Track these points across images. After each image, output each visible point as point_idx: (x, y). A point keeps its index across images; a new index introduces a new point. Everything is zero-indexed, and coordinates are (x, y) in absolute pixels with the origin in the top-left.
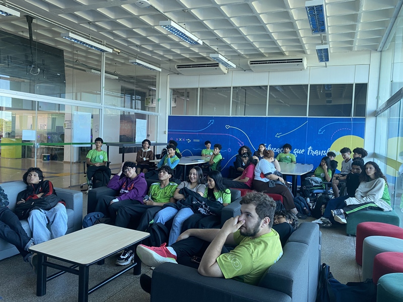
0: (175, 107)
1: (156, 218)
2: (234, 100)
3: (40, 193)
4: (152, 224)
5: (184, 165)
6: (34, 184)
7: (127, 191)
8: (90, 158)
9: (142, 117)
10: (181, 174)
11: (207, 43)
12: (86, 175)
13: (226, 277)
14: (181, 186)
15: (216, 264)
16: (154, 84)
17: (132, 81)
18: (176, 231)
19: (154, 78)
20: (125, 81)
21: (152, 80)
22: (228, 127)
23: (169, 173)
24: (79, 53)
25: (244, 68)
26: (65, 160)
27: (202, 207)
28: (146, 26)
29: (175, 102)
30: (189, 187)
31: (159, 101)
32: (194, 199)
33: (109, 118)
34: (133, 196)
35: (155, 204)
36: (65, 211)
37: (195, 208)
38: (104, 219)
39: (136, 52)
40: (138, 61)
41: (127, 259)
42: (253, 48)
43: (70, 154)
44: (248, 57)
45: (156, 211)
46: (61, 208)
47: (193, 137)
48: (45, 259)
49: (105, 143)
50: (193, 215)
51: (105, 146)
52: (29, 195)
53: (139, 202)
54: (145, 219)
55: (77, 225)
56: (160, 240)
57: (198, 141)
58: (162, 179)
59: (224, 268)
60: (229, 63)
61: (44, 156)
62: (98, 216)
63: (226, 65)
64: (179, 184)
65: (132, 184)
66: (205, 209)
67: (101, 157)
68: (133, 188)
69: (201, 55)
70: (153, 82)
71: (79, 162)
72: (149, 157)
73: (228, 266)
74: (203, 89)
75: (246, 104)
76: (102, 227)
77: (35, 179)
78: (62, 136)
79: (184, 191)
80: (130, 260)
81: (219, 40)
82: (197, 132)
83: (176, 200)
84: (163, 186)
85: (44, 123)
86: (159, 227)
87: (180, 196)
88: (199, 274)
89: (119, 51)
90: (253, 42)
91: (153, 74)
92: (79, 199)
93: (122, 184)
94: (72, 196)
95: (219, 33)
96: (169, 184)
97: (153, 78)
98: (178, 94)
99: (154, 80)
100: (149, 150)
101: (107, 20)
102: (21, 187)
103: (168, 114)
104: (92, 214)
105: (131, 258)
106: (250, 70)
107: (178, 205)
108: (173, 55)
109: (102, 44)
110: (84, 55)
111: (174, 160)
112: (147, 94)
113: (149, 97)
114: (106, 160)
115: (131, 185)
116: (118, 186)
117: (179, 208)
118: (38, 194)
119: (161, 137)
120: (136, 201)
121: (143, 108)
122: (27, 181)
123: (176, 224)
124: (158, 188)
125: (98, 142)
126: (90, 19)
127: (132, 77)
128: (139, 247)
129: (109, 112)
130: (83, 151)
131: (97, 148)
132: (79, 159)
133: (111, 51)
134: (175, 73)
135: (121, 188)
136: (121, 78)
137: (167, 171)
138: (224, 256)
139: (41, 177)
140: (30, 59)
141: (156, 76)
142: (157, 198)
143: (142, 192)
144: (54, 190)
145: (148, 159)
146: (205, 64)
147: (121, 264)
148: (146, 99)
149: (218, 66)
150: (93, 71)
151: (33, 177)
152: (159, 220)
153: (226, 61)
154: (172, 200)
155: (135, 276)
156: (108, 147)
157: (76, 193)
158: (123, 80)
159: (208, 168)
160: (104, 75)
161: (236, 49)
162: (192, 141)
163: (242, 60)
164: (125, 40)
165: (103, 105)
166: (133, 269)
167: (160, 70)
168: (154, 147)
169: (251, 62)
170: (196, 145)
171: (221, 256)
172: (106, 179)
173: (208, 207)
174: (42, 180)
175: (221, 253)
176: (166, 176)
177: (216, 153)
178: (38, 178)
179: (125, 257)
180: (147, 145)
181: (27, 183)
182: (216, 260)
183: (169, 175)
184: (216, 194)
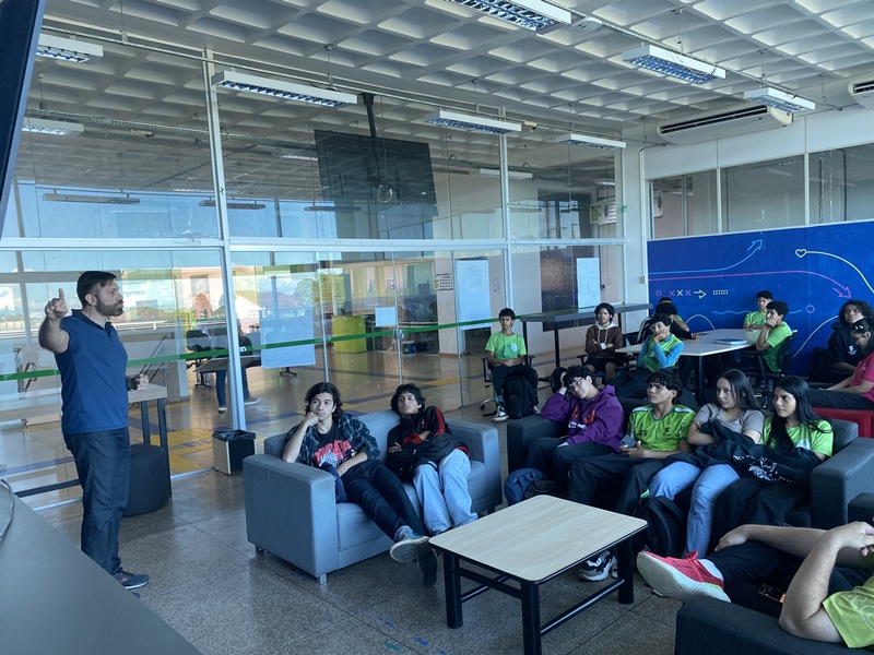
0: (660, 217)
1: (654, 485)
2: (813, 179)
3: (424, 431)
4: (646, 500)
5: (698, 357)
6: (411, 415)
7: (583, 426)
8: (493, 350)
9: (587, 252)
10: (697, 380)
11: (734, 68)
13: (849, 646)
14: (703, 417)
15: (822, 613)
16: (610, 175)
17: (558, 176)
18: (703, 516)
19: (609, 161)
20: (546, 179)
21: (604, 167)
22: (801, 253)
23: (669, 388)
24: (454, 139)
25: (839, 104)
26: (441, 351)
27: (758, 464)
28: (588, 62)
29: (660, 207)
30: (723, 417)
31: (623, 211)
33: (521, 260)
34: (597, 436)
35: (647, 454)
37: (741, 468)
38: (544, 483)
39: (569, 116)
40: (574, 137)
41: (600, 569)
42: (860, 52)
44: (846, 75)
45: (653, 471)
47: (709, 286)
49: (518, 317)
50: (737, 481)
51: (518, 324)
52: (406, 435)
53: (611, 450)
54: (632, 488)
55: (491, 499)
56: (669, 533)
57: (726, 292)
58: (655, 402)
59: (843, 625)
60: (798, 101)
61: (405, 346)
62: (532, 476)
63: (786, 107)
64: (697, 411)
65: (591, 411)
66: (765, 469)
67: (515, 349)
68: (596, 419)
69: (719, 94)
70: (606, 170)
71: (467, 354)
72: (613, 342)
73: (852, 621)
74: (725, 170)
75: (848, 184)
76: (544, 504)
77: (411, 406)
78: (434, 306)
80: (606, 569)
81: (764, 52)
82: (719, 273)
83: (693, 447)
84: (659, 414)
86: (662, 504)
87: (702, 439)
88: (784, 631)
89: (535, 125)
90: (860, 39)
91: (606, 154)
92: (493, 441)
93: (571, 411)
94: (481, 436)
95: (765, 39)
96: (673, 411)
97: (607, 163)
98: (665, 188)
99: (609, 166)
100: (613, 325)
101: (509, 68)
102: (391, 422)
103: (646, 238)
104: (520, 473)
105: (608, 566)
106: (855, 105)
107: (702, 459)
108: (651, 107)
109: (498, 119)
110: (463, 141)
112: (594, 196)
113: (600, 203)
114: (523, 352)
115: (590, 413)
116: (561, 415)
117: (702, 465)
118: (420, 433)
119: (635, 291)
120: (604, 448)
121: (587, 231)
122: (400, 410)
123: (700, 502)
124: (649, 418)
125: (506, 318)
126: (474, 74)
127: (559, 169)
128: (643, 557)
129: (521, 250)
130: (477, 338)
131: (504, 330)
132: (468, 346)
133: (517, 127)
134: (656, 145)
135: (568, 418)
136: (539, 175)
137: (663, 385)
138: (839, 597)
139: (420, 400)
141: (613, 158)
142: (649, 441)
143: (614, 428)
144: (446, 425)
145: (611, 345)
146: (732, 113)
147: (590, 578)
148: (593, 207)
149: (766, 111)
150: (482, 170)
151: (407, 401)
152: (660, 490)
153: (788, 98)
154: (684, 447)
155: (622, 606)
156: (525, 324)
157: (486, 429)
158: (540, 178)
159: (756, 359)
160: (507, 174)
161: (813, 62)
162: (709, 294)
163: (829, 86)
164: (546, 98)
165: (509, 241)
166: (616, 593)
167: (623, 145)
168: (619, 315)
169: (858, 85)
170: (720, 302)
171: (833, 597)
172: (529, 392)
173: (775, 464)
174: (423, 406)
175: (830, 593)
176: (663, 395)
177: (773, 323)
178: (415, 402)
179: (595, 565)
180: (606, 315)
181: (399, 413)
182: (822, 606)
183: (671, 392)
184: (794, 432)
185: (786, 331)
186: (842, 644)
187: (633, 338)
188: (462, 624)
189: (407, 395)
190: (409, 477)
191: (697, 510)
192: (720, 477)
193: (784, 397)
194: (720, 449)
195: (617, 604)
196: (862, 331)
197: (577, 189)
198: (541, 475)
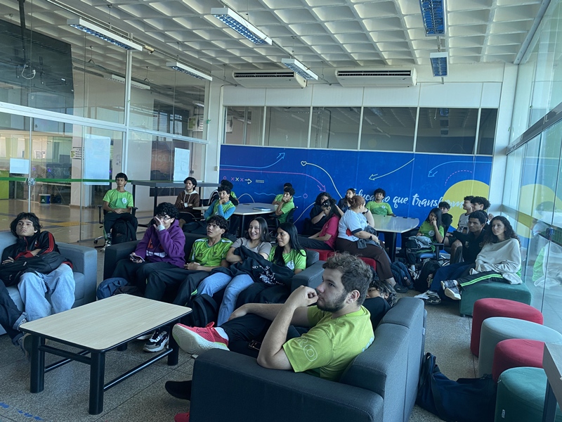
0: (231, 133)
1: (201, 287)
2: (313, 126)
3: (35, 249)
4: (195, 296)
5: (242, 216)
6: (26, 237)
8: (108, 201)
9: (184, 145)
10: (237, 227)
11: (278, 42)
12: (102, 225)
13: (296, 371)
14: (237, 244)
15: (282, 351)
16: (201, 99)
17: (169, 93)
18: (229, 306)
19: (202, 89)
20: (160, 93)
21: (198, 93)
22: (304, 164)
23: (221, 227)
24: (93, 49)
25: (329, 81)
26: (72, 204)
27: (265, 274)
28: (192, 15)
29: (231, 126)
30: (248, 246)
31: (207, 123)
32: (255, 262)
33: (136, 146)
36: (72, 276)
37: (255, 275)
38: (128, 288)
39: (177, 51)
40: (179, 65)
41: (159, 344)
42: (342, 53)
43: (80, 196)
44: (335, 66)
45: (201, 278)
46: (66, 272)
47: (254, 176)
48: (43, 341)
49: (130, 181)
50: (252, 284)
51: (129, 186)
52: (19, 251)
55: (88, 295)
56: (206, 317)
57: (262, 182)
58: (211, 236)
59: (293, 359)
60: (309, 72)
61: (42, 197)
62: (119, 283)
63: (304, 74)
64: (234, 242)
66: (269, 277)
67: (125, 201)
69: (269, 60)
70: (200, 95)
71: (92, 207)
72: (193, 203)
73: (298, 355)
74: (270, 109)
75: (331, 133)
76: (125, 299)
77: (28, 229)
79: (241, 251)
80: (163, 344)
81: (295, 38)
82: (261, 170)
83: (230, 263)
84: (212, 244)
85: (42, 150)
86: (205, 300)
87: (235, 258)
88: (259, 365)
89: (153, 50)
90: (343, 44)
91: (200, 83)
92: (93, 260)
94: (83, 254)
95: (296, 30)
96: (221, 242)
97: (200, 91)
98: (235, 113)
99: (202, 93)
100: (195, 192)
101: (136, 3)
102: (8, 241)
103: (220, 142)
104: (110, 280)
105: (164, 342)
106: (338, 84)
107: (232, 271)
108: (230, 58)
109: (127, 38)
110: (101, 52)
111: (227, 208)
112: (192, 112)
113: (194, 117)
114: (131, 205)
117: (233, 275)
118: (32, 250)
119: (211, 175)
121: (185, 133)
122: (17, 232)
123: (228, 297)
124: (205, 246)
125: (120, 179)
127: (170, 88)
128: (177, 328)
129: (136, 137)
130: (98, 192)
131: (119, 188)
132: (93, 202)
133: (140, 48)
134: (232, 84)
136: (155, 89)
137: (218, 225)
138: (293, 341)
139: (37, 226)
140: (21, 56)
141: (204, 88)
142: (203, 260)
144: (56, 246)
145: (191, 205)
146: (275, 73)
147: (151, 350)
148: (190, 119)
149: (293, 76)
150: (113, 76)
151: (25, 226)
152: (205, 290)
153: (304, 69)
154: (224, 264)
155: (169, 367)
156: (134, 186)
157: (88, 250)
158: (157, 92)
159: (275, 220)
160: (130, 83)
161: (319, 52)
162: (254, 181)
163: (327, 70)
164: (162, 34)
165: (128, 126)
166: (167, 358)
167: (210, 78)
168: (200, 188)
169: (340, 72)
170: (259, 187)
171: (289, 342)
172: (131, 232)
173: (274, 274)
174: (39, 231)
175: (288, 339)
176: (216, 231)
177: (285, 199)
178: (32, 228)
179: (156, 341)
180: (191, 186)
181: (16, 235)
182: (282, 347)
183: (221, 230)
184: (286, 256)
185: (292, 205)
186: (292, 370)
187: (205, 202)
188: (43, 389)
189: (26, 221)
190: (15, 282)
191: (226, 303)
192: (243, 282)
193: (281, 234)
194: (244, 264)
195: (166, 366)
196: (327, 206)
197: (180, 105)
198: (126, 282)
